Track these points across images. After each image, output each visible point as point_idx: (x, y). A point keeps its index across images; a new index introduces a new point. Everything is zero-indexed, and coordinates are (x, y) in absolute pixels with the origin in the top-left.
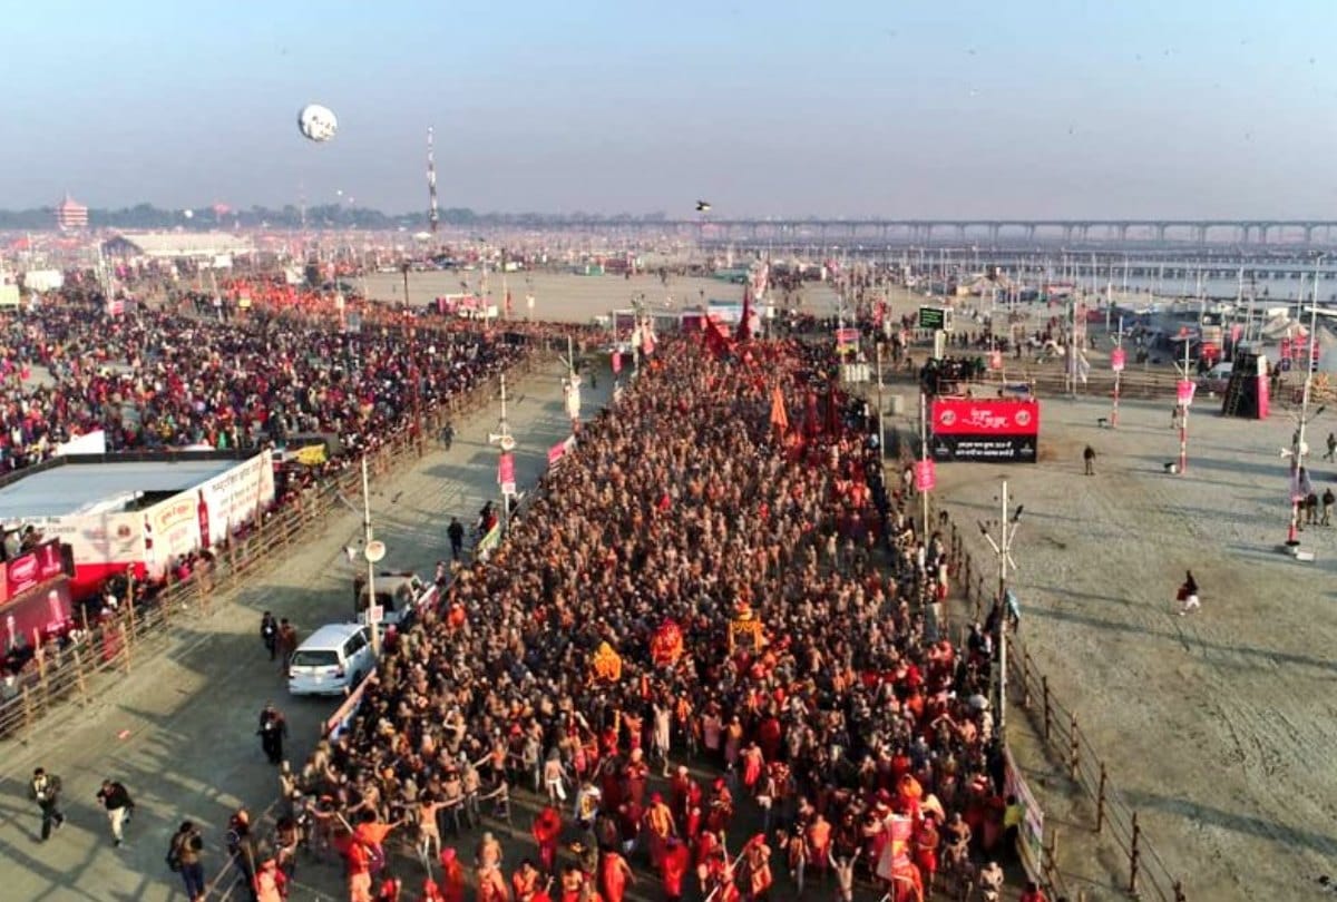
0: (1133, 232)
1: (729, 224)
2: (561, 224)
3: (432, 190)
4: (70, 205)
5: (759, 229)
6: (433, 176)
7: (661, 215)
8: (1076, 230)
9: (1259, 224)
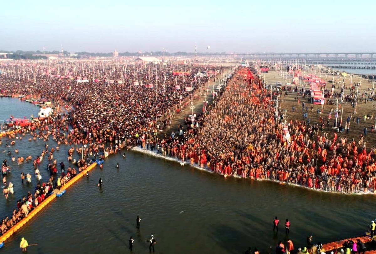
0: (330, 56)
1: (239, 55)
2: (204, 55)
3: (196, 51)
4: (115, 52)
5: (246, 55)
6: (196, 48)
7: (224, 52)
8: (316, 55)
9: (360, 53)
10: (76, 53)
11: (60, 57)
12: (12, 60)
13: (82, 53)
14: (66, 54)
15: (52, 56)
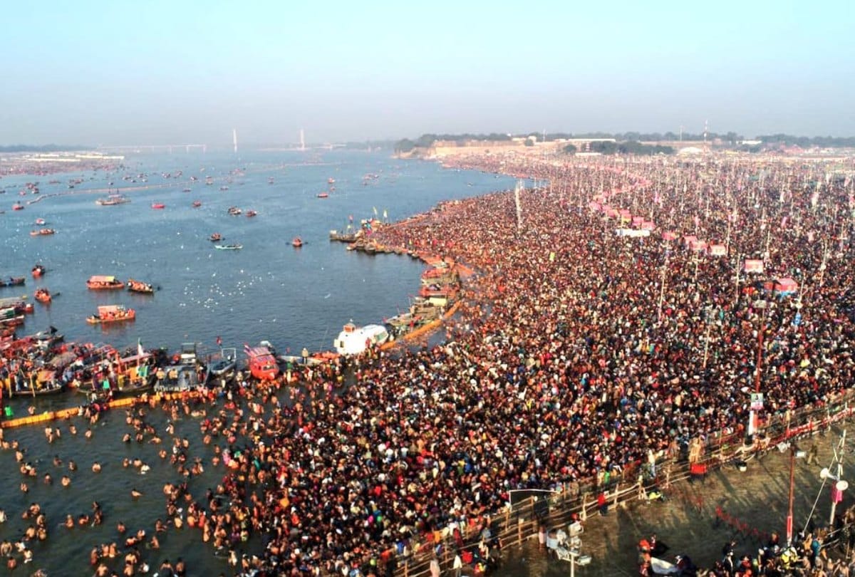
10: (757, 139)
11: (714, 147)
12: (600, 154)
13: (775, 136)
14: (732, 140)
15: (692, 145)
